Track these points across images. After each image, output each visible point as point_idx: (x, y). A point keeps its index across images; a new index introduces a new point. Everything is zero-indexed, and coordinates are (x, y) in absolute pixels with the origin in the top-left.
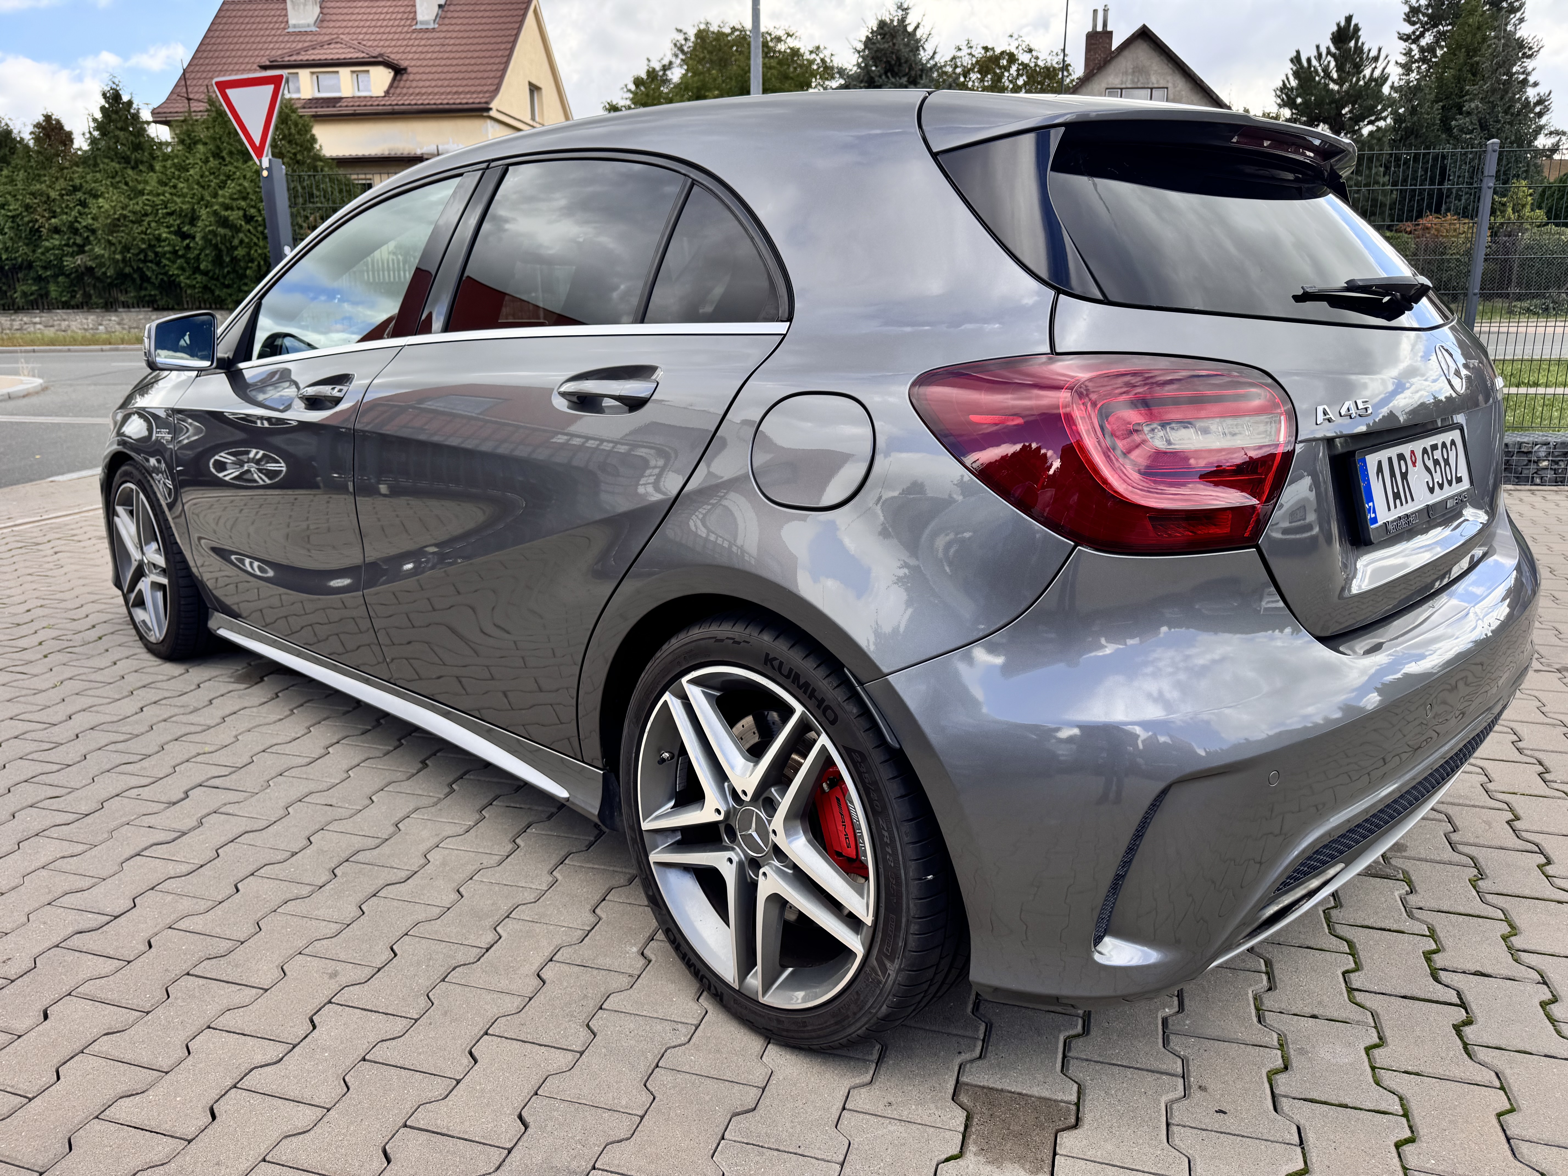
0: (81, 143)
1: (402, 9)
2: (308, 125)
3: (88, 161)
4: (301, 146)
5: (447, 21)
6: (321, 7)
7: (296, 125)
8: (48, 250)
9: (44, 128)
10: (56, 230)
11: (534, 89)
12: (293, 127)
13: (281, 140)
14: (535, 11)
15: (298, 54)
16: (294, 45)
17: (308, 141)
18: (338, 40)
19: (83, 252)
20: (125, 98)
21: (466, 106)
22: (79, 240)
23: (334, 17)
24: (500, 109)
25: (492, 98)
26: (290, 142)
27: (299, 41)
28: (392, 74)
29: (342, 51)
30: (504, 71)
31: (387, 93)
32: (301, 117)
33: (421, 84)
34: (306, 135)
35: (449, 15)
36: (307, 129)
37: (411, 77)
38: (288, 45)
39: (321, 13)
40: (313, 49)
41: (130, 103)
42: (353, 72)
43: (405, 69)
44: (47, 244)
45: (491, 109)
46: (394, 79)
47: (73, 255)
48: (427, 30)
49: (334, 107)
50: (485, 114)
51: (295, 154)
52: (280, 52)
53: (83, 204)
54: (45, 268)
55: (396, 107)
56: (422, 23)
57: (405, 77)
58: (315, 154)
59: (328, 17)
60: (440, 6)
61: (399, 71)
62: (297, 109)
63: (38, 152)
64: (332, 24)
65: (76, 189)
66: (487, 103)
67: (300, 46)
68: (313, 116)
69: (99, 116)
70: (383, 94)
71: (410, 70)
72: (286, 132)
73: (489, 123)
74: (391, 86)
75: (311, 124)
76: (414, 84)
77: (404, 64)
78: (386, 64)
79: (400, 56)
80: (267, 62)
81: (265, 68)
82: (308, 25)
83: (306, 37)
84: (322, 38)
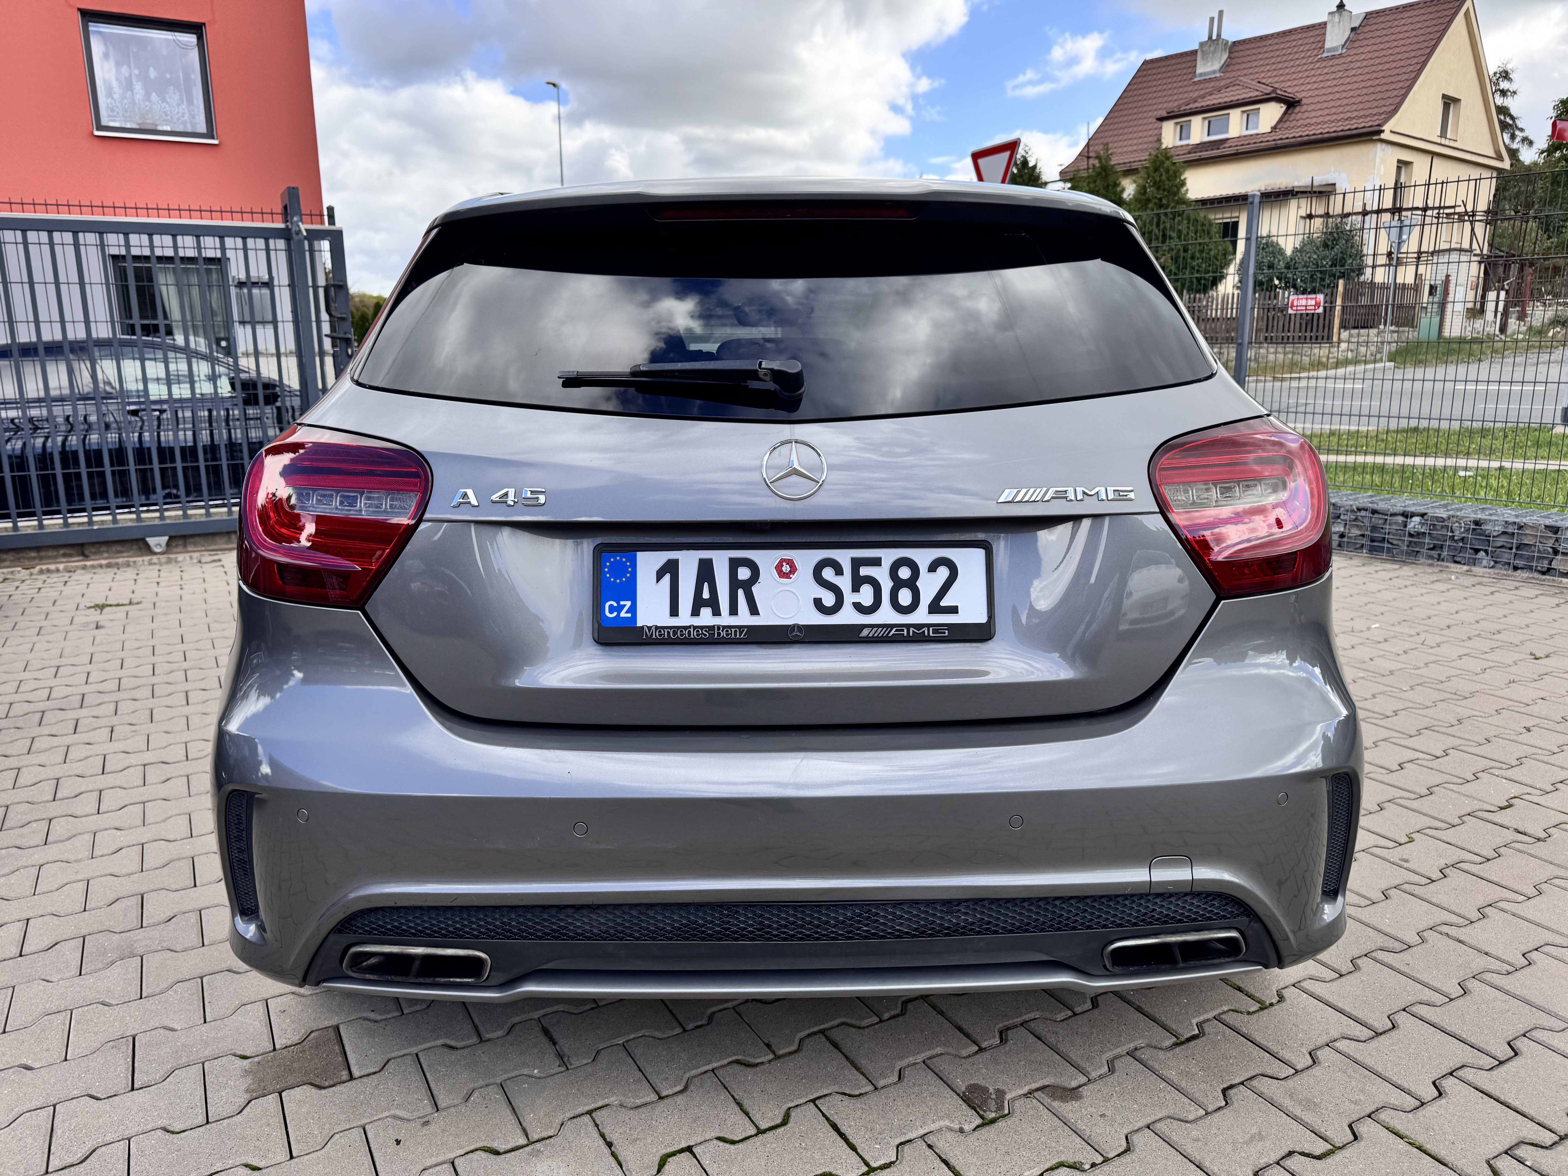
1: (1312, 40)
2: (1178, 171)
4: (1169, 192)
5: (1357, 44)
6: (1230, 52)
7: (1167, 171)
11: (1449, 102)
12: (1164, 174)
13: (1150, 186)
14: (1467, 14)
15: (1195, 101)
16: (1191, 94)
17: (1176, 186)
18: (1238, 82)
20: (1031, 164)
21: (1355, 132)
23: (1239, 60)
24: (1394, 130)
25: (1387, 120)
26: (1158, 188)
27: (1202, 89)
28: (1284, 107)
29: (1238, 92)
30: (1410, 88)
31: (1274, 128)
32: (1175, 163)
33: (1313, 114)
34: (1176, 180)
35: (1361, 37)
36: (1177, 174)
37: (1304, 108)
38: (1186, 95)
39: (1229, 57)
40: (1211, 95)
41: (1035, 167)
42: (1243, 112)
43: (1299, 102)
45: (1383, 131)
46: (1285, 113)
48: (1334, 57)
49: (1218, 149)
50: (1375, 138)
51: (1160, 199)
52: (1176, 104)
55: (1279, 142)
56: (1329, 50)
57: (1297, 109)
58: (1179, 198)
59: (1234, 62)
60: (1353, 29)
61: (1291, 104)
62: (1172, 156)
64: (1238, 67)
66: (1379, 125)
67: (1196, 94)
68: (1185, 162)
70: (1269, 130)
71: (1304, 101)
72: (1158, 179)
73: (1380, 146)
74: (1280, 121)
75: (1182, 170)
76: (1306, 115)
77: (1299, 96)
78: (1278, 100)
79: (1297, 89)
80: (1164, 114)
81: (1162, 119)
82: (1214, 72)
83: (1207, 85)
84: (1223, 83)
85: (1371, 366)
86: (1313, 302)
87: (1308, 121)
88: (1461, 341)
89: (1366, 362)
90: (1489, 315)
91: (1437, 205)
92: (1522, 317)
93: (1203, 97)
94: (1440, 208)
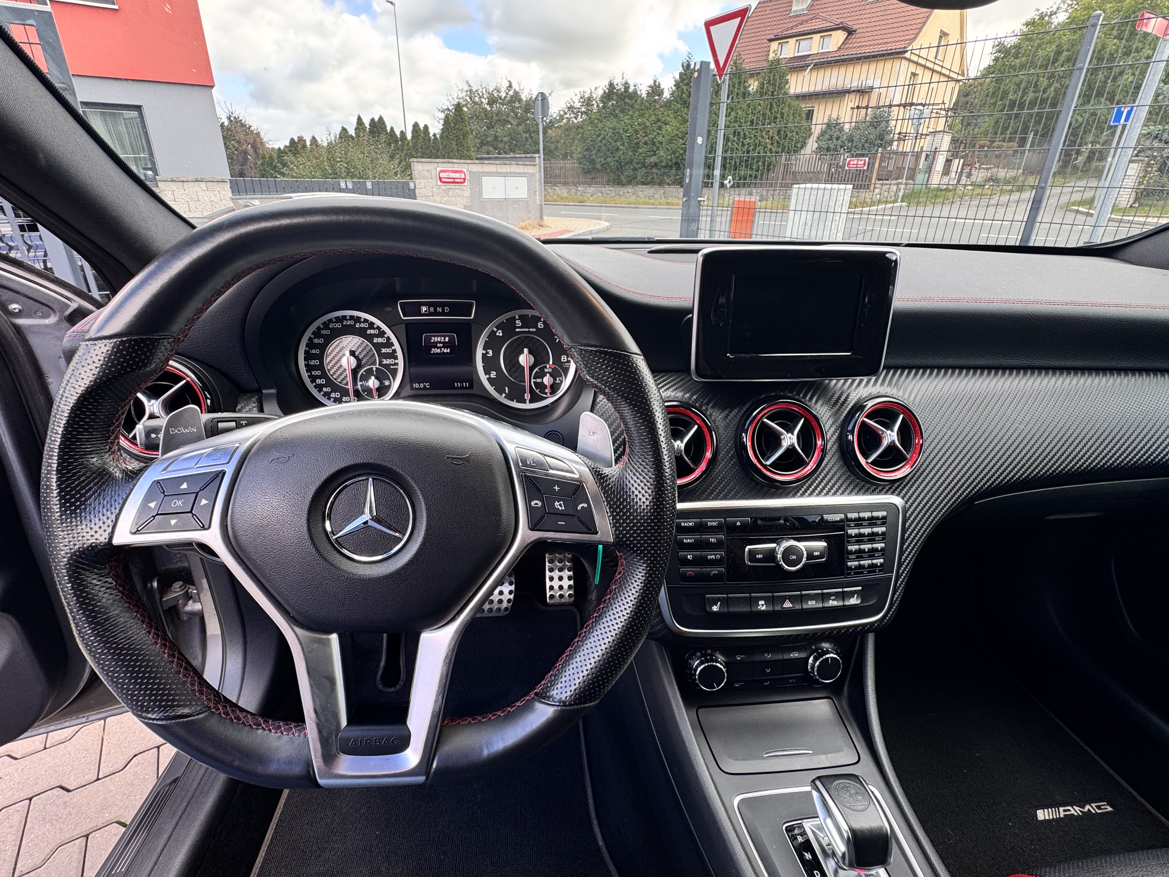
0: (667, 95)
2: (786, 74)
3: (668, 104)
4: (778, 87)
7: (779, 73)
8: (641, 154)
9: (652, 87)
10: (646, 143)
11: (944, 34)
13: (767, 83)
15: (791, 29)
16: (789, 24)
17: (783, 84)
18: (817, 17)
19: (655, 155)
20: (693, 67)
21: (889, 52)
22: (655, 149)
23: (818, 3)
24: (912, 51)
25: (910, 44)
26: (771, 84)
27: (795, 21)
28: (846, 35)
29: (818, 24)
30: (925, 23)
31: (840, 48)
33: (863, 39)
34: (782, 80)
37: (858, 35)
38: (786, 25)
40: (801, 25)
42: (822, 37)
43: (856, 31)
44: (641, 151)
45: (906, 52)
46: (846, 38)
47: (650, 157)
49: (805, 61)
50: (901, 56)
52: (779, 30)
53: (660, 128)
54: (638, 163)
55: (842, 57)
57: (854, 36)
58: (784, 92)
59: (815, 3)
61: (850, 32)
63: (647, 101)
64: (817, 7)
65: (659, 120)
66: (905, 48)
67: (792, 24)
69: (678, 77)
70: (837, 49)
71: (858, 31)
72: (772, 78)
73: (902, 62)
74: (843, 43)
76: (859, 40)
77: (855, 27)
78: (844, 29)
79: (854, 22)
80: (772, 37)
81: (770, 40)
82: (803, 10)
83: (798, 19)
84: (808, 17)
85: (890, 205)
86: (862, 162)
87: (860, 44)
88: (939, 190)
89: (886, 202)
90: (953, 175)
91: (932, 102)
92: (969, 175)
93: (796, 26)
94: (933, 105)
